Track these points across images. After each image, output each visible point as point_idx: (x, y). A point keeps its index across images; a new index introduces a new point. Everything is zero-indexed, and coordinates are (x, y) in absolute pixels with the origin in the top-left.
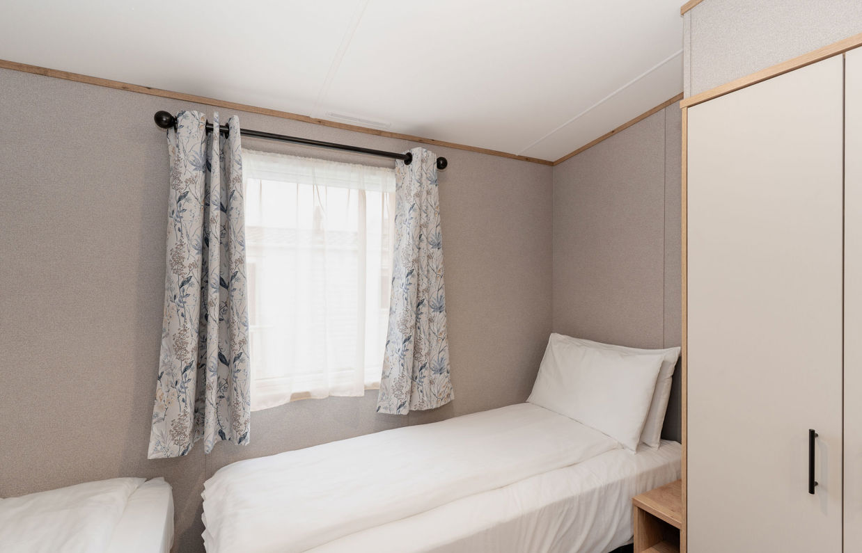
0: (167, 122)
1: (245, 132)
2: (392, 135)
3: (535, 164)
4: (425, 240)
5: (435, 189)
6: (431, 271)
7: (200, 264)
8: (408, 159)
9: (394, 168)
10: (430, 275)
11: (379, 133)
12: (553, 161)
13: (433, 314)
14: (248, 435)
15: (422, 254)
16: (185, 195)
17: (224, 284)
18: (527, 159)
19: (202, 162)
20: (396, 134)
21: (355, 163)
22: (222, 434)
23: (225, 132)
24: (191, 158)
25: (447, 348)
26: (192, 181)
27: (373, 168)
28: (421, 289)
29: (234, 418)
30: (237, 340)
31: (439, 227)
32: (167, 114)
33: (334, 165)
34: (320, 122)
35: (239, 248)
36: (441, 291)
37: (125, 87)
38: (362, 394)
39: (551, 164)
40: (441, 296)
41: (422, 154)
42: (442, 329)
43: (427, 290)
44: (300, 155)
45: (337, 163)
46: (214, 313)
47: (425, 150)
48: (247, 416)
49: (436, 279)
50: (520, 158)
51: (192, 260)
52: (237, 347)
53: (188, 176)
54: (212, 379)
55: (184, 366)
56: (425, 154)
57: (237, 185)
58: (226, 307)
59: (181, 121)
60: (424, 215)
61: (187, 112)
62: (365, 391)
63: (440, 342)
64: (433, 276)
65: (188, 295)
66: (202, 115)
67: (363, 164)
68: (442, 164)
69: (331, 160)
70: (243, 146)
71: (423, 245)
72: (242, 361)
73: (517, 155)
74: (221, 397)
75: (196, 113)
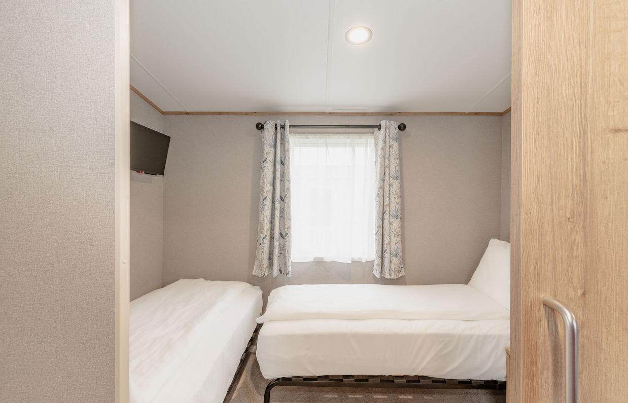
0: (260, 127)
1: (291, 126)
2: (372, 114)
3: (484, 116)
4: (388, 175)
5: (396, 144)
6: (392, 194)
7: (271, 191)
8: (379, 127)
9: (373, 133)
10: (391, 196)
11: (364, 114)
12: (502, 112)
13: (392, 220)
14: (290, 273)
15: (386, 184)
16: (266, 159)
17: (282, 199)
18: (476, 114)
19: (273, 144)
20: (375, 113)
21: (349, 133)
22: (280, 271)
23: (283, 127)
24: (269, 143)
25: (400, 242)
26: (268, 153)
27: (360, 135)
28: (385, 204)
29: (285, 264)
30: (286, 226)
31: (398, 167)
32: (260, 123)
33: (338, 136)
34: (330, 114)
35: (288, 183)
36: (398, 206)
37: (247, 114)
38: (350, 262)
39: (501, 114)
40: (398, 209)
41: (386, 124)
42: (398, 230)
43: (389, 205)
44: (320, 133)
45: (339, 135)
46: (277, 213)
47: (388, 121)
48: (290, 264)
49: (395, 199)
50: (470, 114)
51: (267, 189)
52: (286, 230)
53: (267, 151)
54: (276, 244)
55: (263, 236)
56: (388, 124)
57: (287, 153)
58: (282, 211)
59: (265, 126)
60: (387, 160)
61: (268, 122)
62: (352, 261)
63: (396, 237)
64: (392, 197)
65: (265, 205)
66: (273, 122)
67: (354, 133)
68: (402, 127)
69: (336, 133)
70: (290, 133)
71: (386, 178)
72: (288, 237)
73: (467, 112)
74: (281, 254)
75: (271, 121)
